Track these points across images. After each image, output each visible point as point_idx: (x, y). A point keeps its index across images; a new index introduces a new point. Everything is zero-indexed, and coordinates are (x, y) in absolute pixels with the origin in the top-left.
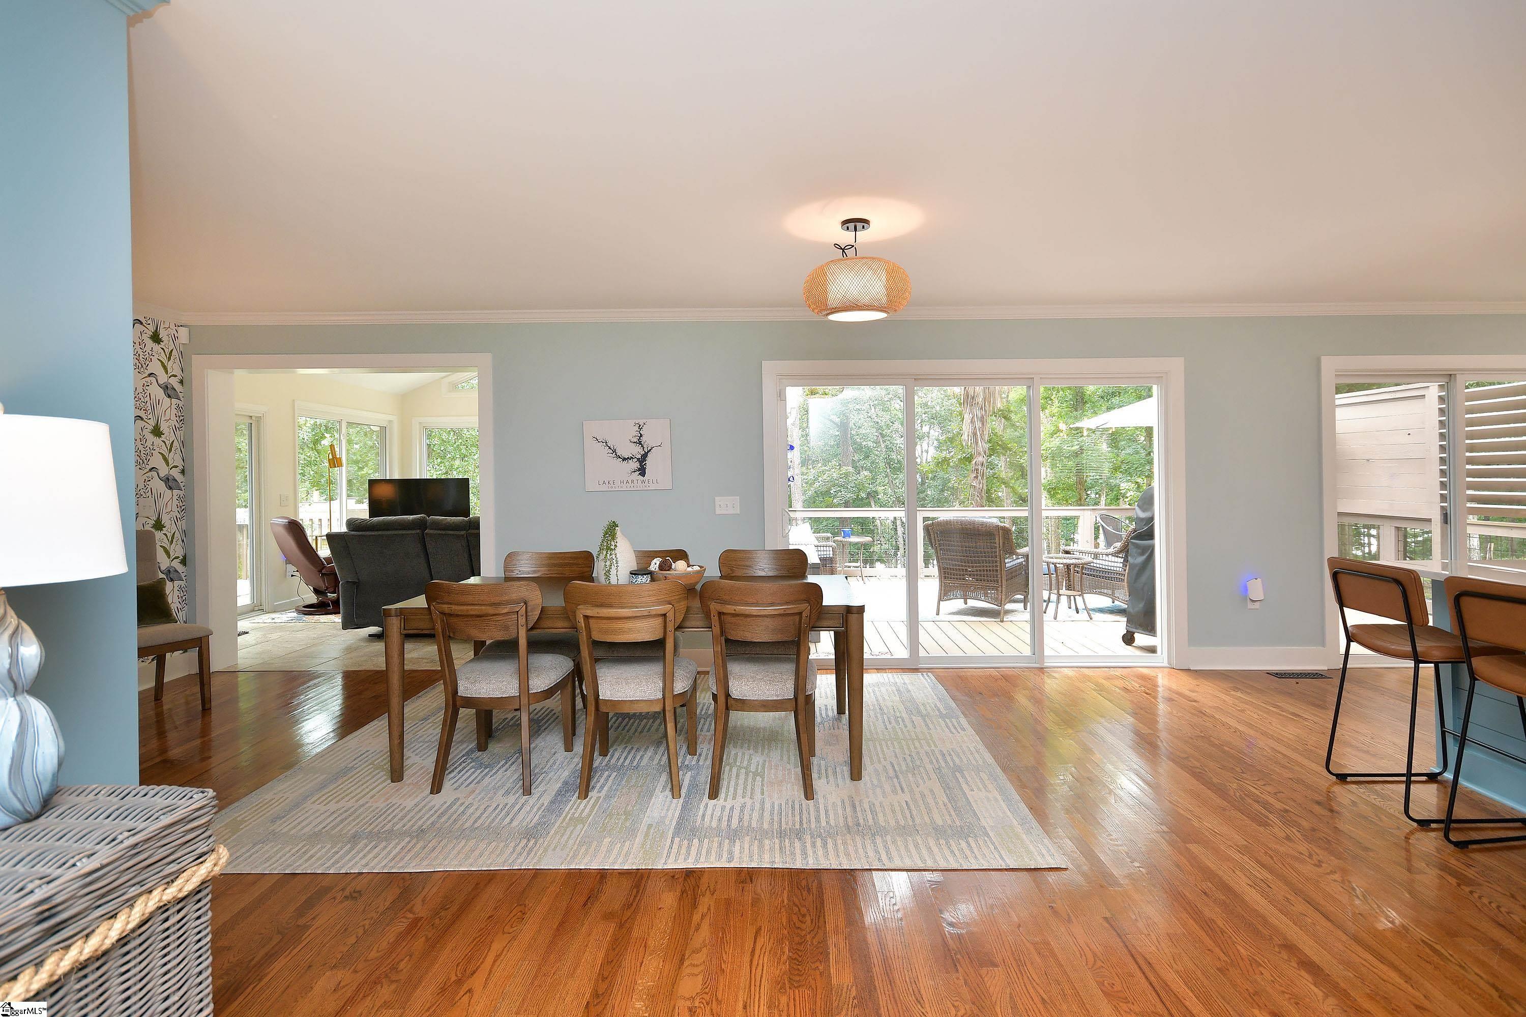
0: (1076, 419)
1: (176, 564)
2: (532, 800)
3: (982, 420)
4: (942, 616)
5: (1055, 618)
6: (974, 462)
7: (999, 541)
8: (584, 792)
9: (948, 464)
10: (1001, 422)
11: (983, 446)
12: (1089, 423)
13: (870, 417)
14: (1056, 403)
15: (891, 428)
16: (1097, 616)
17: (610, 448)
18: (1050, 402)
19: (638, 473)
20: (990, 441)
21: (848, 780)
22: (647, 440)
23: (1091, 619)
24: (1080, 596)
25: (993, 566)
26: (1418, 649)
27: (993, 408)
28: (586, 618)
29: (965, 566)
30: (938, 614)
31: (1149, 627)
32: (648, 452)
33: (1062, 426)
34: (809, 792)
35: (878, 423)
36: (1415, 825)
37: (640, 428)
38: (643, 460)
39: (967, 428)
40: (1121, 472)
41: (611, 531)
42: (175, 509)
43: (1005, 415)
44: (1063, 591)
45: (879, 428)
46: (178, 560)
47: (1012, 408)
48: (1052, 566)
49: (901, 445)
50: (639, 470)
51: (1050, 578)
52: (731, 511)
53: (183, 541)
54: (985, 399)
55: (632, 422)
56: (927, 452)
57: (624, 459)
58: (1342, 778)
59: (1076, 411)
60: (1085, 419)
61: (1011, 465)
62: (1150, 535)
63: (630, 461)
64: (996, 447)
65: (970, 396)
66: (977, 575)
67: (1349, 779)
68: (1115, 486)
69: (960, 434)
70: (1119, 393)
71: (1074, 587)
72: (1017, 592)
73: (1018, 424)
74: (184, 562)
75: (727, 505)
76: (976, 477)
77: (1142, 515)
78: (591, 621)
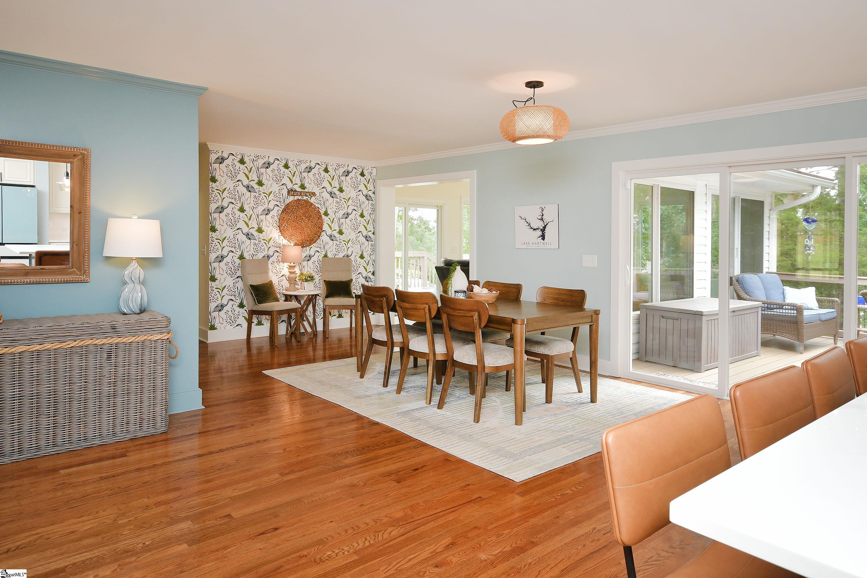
1: (370, 275)
8: (399, 391)
17: (527, 223)
19: (541, 238)
22: (546, 218)
32: (547, 225)
34: (476, 418)
37: (542, 210)
38: (543, 230)
42: (370, 250)
46: (371, 273)
50: (542, 236)
52: (592, 265)
53: (373, 265)
55: (538, 207)
57: (534, 230)
63: (537, 231)
74: (373, 274)
75: (589, 261)
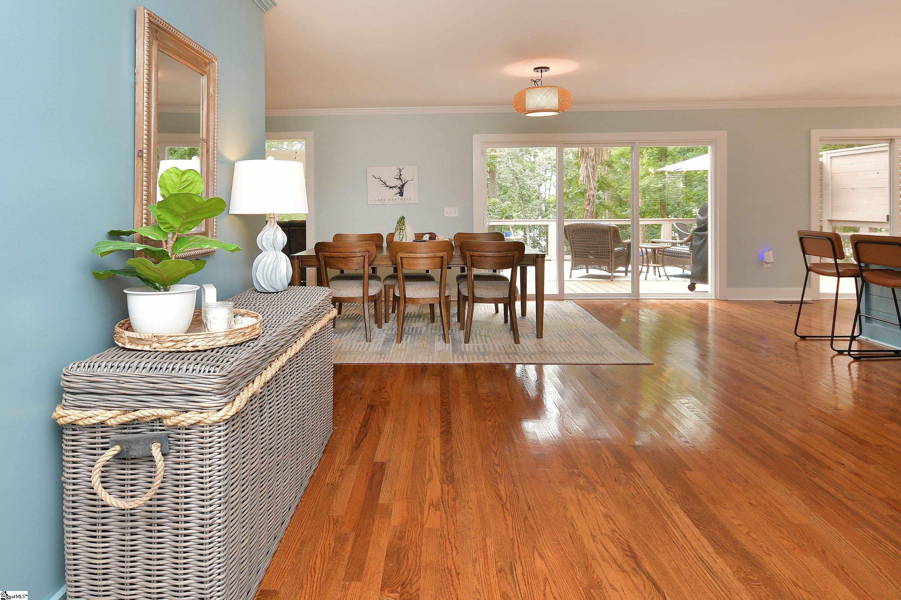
0: (661, 166)
2: (373, 344)
3: (594, 167)
4: (573, 279)
5: (646, 279)
6: (588, 194)
7: (610, 236)
8: (400, 340)
9: (568, 197)
10: (605, 169)
11: (594, 184)
12: (669, 168)
13: (508, 166)
14: (646, 157)
15: (524, 174)
16: (672, 279)
17: (382, 181)
18: (641, 156)
19: (399, 195)
20: (598, 182)
21: (536, 339)
22: (404, 177)
23: (669, 279)
24: (662, 266)
25: (606, 250)
26: (840, 271)
27: (602, 160)
28: (401, 258)
29: (589, 250)
30: (570, 277)
31: (704, 280)
32: (405, 183)
33: (651, 170)
34: (517, 340)
35: (514, 170)
36: (836, 353)
37: (400, 171)
38: (401, 188)
39: (582, 173)
40: (693, 201)
41: (402, 221)
43: (609, 165)
44: (651, 264)
45: (515, 174)
47: (614, 160)
48: (644, 250)
49: (530, 185)
50: (399, 193)
51: (643, 258)
52: (455, 215)
54: (595, 154)
55: (395, 168)
56: (550, 189)
57: (391, 187)
58: (803, 338)
59: (661, 161)
60: (667, 166)
61: (612, 198)
62: (705, 228)
63: (394, 189)
64: (603, 185)
65: (585, 152)
66: (596, 255)
67: (807, 338)
68: (689, 211)
69: (577, 177)
70: (693, 150)
71: (658, 262)
72: (621, 265)
73: (618, 170)
75: (451, 212)
76: (589, 204)
77: (701, 218)
78: (403, 259)
